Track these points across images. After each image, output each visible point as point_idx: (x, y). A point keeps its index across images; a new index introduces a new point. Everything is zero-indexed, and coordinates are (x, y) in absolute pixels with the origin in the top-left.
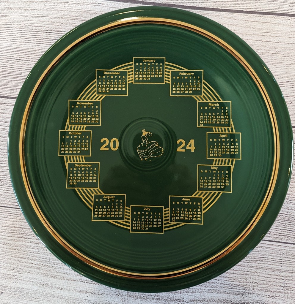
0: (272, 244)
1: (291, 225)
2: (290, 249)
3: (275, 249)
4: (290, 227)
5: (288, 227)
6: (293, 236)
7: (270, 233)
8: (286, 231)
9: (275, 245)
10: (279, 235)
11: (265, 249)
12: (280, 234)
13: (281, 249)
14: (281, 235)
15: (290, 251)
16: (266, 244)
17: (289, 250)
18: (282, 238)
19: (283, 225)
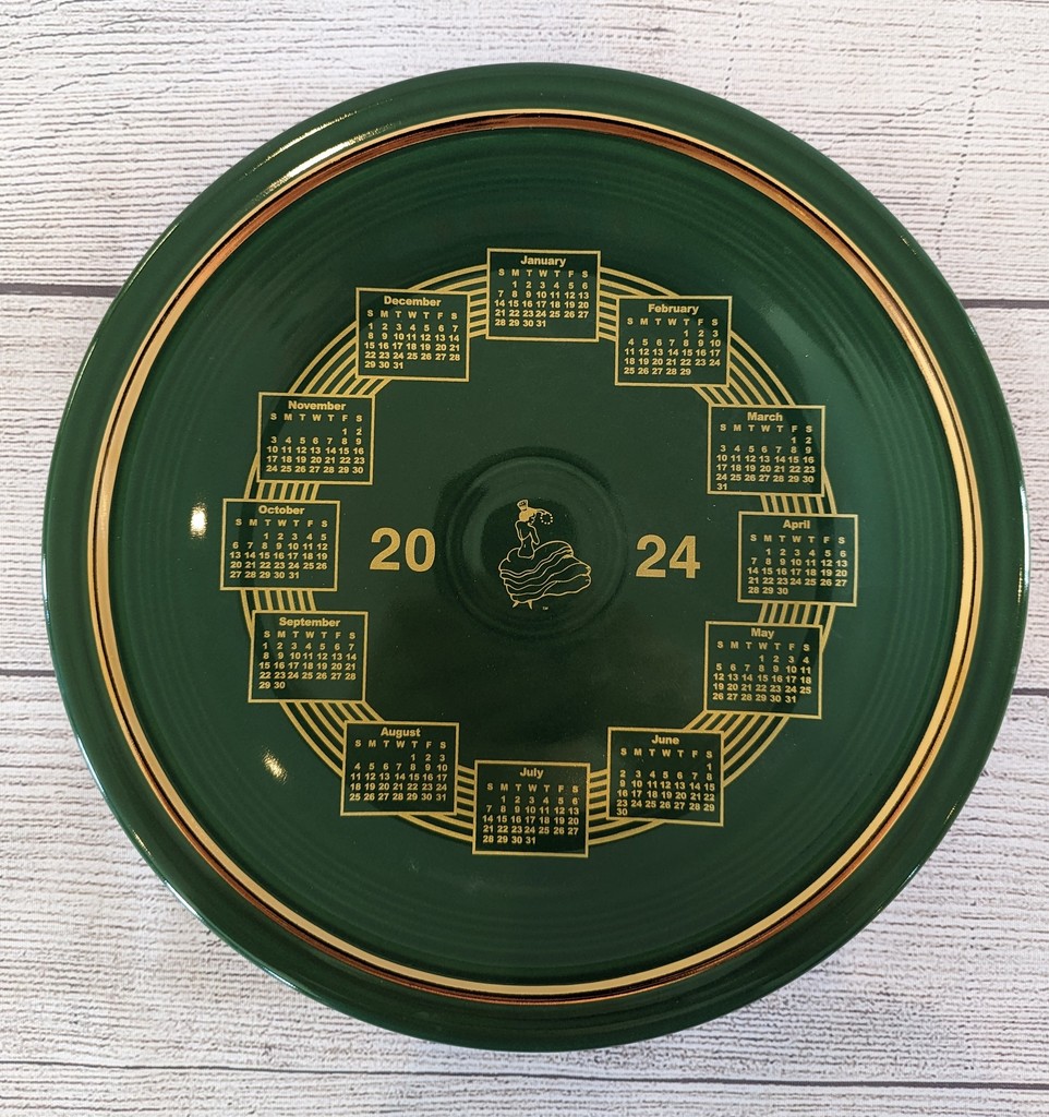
0: (691, 1090)
1: (750, 1019)
2: (754, 1102)
3: (704, 1107)
4: (747, 1028)
5: (741, 1029)
6: (759, 1057)
7: (682, 1056)
8: (736, 1040)
9: (704, 1092)
10: (715, 1058)
11: (670, 1108)
12: (717, 1055)
13: (723, 1104)
14: (720, 1058)
15: (753, 1109)
16: (672, 1092)
17: (752, 1105)
18: (724, 1068)
19: (726, 1024)
